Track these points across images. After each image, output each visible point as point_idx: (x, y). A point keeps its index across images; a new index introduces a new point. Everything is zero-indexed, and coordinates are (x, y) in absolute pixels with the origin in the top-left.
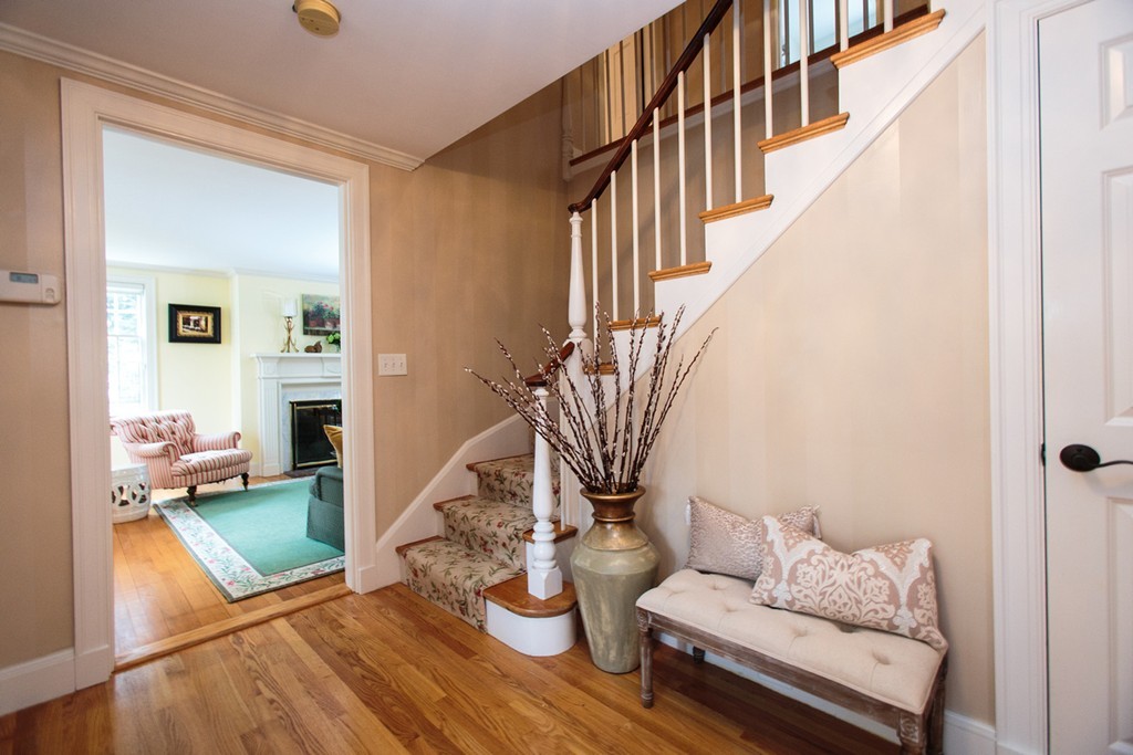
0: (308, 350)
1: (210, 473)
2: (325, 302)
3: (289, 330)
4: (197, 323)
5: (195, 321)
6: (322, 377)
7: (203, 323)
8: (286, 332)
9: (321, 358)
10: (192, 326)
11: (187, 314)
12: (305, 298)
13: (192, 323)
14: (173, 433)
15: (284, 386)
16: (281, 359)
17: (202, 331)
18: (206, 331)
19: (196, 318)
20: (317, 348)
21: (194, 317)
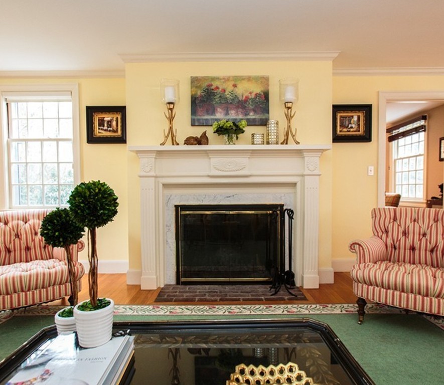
0: (188, 141)
1: (57, 287)
2: (215, 84)
3: (171, 119)
4: (110, 123)
5: (108, 122)
6: (209, 176)
7: (114, 123)
8: (168, 122)
9: (206, 152)
10: (106, 128)
11: (101, 116)
12: (195, 81)
13: (106, 125)
14: (17, 236)
15: (165, 186)
16: (159, 153)
17: (114, 131)
18: (116, 131)
19: (109, 119)
20: (201, 140)
21: (107, 118)
